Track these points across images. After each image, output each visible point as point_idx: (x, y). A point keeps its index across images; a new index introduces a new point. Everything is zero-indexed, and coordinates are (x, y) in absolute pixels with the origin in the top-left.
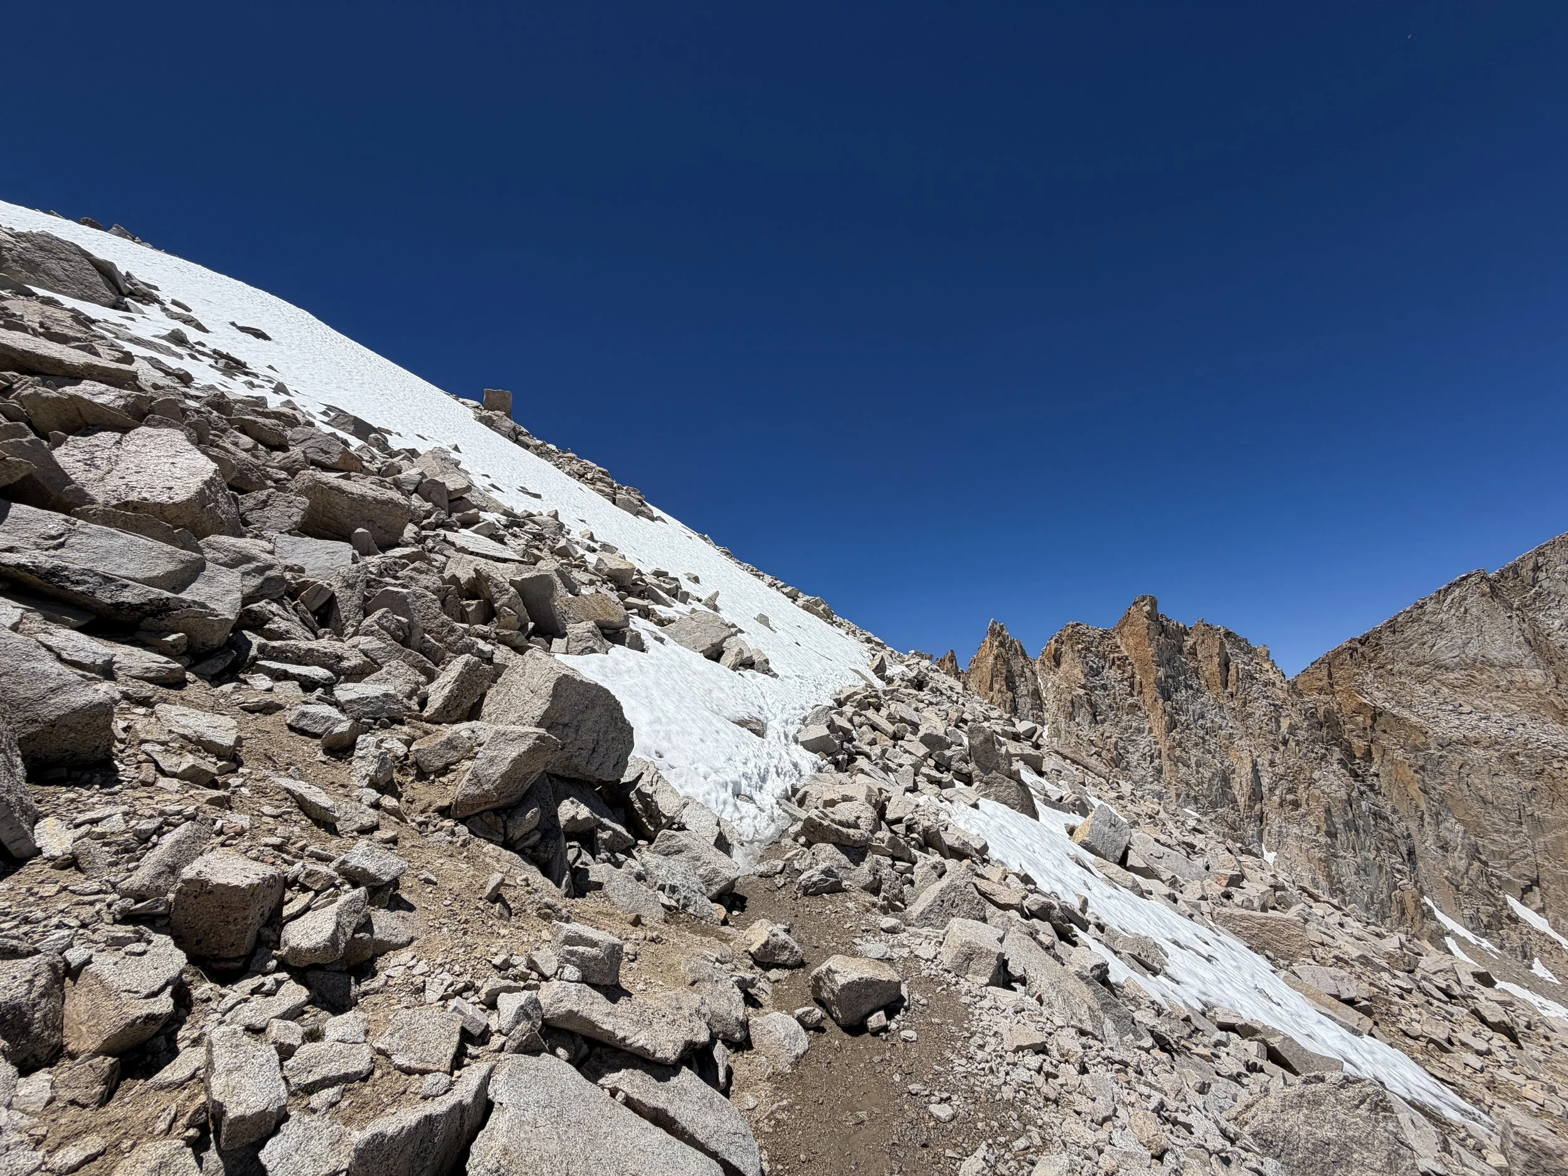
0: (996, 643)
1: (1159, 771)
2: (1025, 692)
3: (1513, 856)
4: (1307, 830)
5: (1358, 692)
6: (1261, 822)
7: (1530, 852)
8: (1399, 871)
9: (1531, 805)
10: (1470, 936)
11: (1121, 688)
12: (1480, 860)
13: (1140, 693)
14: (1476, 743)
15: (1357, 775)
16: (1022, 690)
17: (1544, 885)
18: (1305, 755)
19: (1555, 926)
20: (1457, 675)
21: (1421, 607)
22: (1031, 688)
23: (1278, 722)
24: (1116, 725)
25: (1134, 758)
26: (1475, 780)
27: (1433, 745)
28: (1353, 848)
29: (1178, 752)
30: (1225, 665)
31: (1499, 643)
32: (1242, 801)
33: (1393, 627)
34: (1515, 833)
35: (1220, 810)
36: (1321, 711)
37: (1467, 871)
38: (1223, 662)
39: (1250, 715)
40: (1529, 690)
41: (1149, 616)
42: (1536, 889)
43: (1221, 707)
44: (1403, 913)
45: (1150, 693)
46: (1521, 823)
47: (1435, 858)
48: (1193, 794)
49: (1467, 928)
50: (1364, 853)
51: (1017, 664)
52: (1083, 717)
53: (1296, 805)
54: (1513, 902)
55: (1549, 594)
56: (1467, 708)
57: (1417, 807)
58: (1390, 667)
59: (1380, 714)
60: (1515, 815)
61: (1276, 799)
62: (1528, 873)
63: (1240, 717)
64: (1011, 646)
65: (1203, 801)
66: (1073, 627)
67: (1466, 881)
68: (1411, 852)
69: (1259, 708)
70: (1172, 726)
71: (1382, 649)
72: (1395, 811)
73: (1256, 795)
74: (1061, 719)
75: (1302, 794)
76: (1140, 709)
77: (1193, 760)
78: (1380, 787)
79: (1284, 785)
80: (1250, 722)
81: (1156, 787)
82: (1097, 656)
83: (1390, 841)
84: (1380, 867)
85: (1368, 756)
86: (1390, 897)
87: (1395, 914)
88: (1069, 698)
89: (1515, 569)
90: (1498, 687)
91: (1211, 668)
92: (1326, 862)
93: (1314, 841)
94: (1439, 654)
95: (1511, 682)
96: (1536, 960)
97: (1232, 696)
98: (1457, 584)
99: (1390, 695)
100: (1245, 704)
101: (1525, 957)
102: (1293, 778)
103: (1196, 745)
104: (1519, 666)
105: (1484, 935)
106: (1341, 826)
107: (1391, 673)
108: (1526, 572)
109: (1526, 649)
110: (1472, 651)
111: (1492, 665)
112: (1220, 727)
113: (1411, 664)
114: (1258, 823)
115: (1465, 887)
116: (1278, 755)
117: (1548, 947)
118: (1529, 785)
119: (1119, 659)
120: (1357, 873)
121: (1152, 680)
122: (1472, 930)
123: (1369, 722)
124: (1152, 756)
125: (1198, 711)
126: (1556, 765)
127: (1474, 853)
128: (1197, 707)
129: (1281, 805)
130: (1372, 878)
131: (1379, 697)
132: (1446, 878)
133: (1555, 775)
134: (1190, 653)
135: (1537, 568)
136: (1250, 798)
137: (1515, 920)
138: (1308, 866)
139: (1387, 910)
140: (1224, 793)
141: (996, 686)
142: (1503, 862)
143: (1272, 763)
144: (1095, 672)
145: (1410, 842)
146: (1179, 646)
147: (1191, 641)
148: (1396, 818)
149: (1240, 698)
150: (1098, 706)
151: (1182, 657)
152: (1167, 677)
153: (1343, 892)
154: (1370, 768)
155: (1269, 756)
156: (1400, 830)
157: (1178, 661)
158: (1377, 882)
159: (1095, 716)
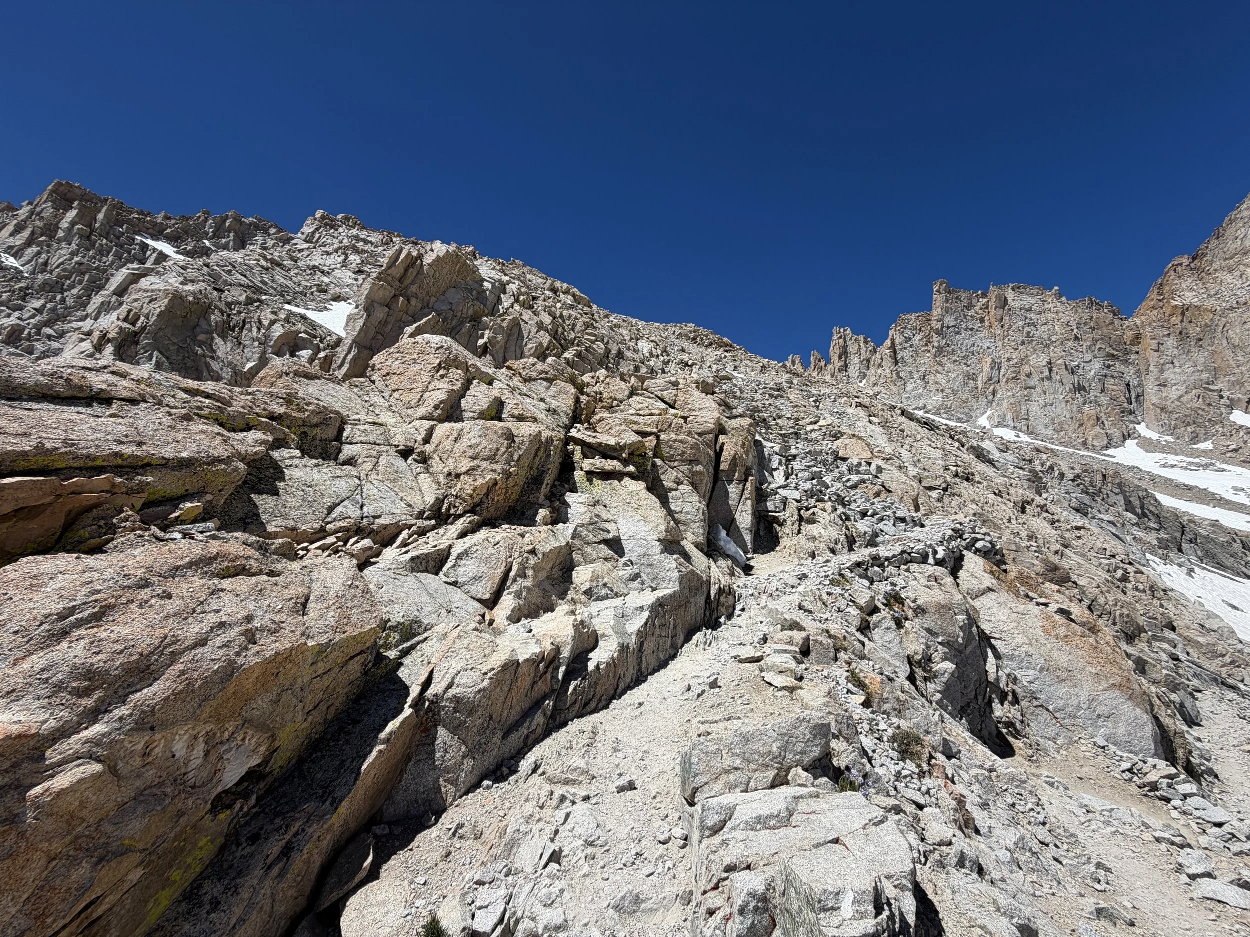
0: (836, 338)
2: (857, 362)
5: (1173, 299)
6: (994, 395)
10: (1155, 436)
12: (1206, 389)
14: (1245, 304)
15: (1113, 355)
16: (854, 360)
24: (912, 365)
26: (1230, 332)
27: (1217, 318)
28: (1046, 394)
37: (1181, 397)
38: (1000, 307)
39: (1009, 335)
41: (938, 291)
43: (992, 336)
44: (1081, 425)
45: (935, 338)
47: (1149, 394)
48: (941, 388)
49: (1158, 432)
50: (1055, 396)
51: (854, 348)
52: (888, 364)
53: (1016, 379)
54: (1238, 413)
58: (1208, 268)
59: (1187, 309)
61: (1005, 380)
63: (1001, 338)
65: (947, 391)
67: (1176, 403)
70: (938, 354)
72: (1137, 373)
73: (993, 381)
76: (929, 352)
77: (946, 369)
78: (1135, 360)
79: (1012, 370)
81: (921, 391)
82: (911, 329)
83: (1113, 390)
84: (1067, 402)
85: (1137, 339)
86: (1072, 418)
87: (1074, 425)
91: (992, 313)
96: (1209, 441)
97: (1002, 326)
99: (1201, 291)
100: (1009, 329)
101: (1194, 439)
103: (955, 361)
105: (1172, 434)
106: (1037, 382)
107: (1208, 273)
114: (991, 397)
115: (1171, 408)
116: (1016, 353)
119: (923, 327)
120: (1044, 407)
122: (1161, 433)
123: (1179, 318)
124: (924, 376)
125: (971, 342)
127: (1202, 385)
128: (972, 340)
129: (1007, 382)
130: (1059, 409)
131: (1189, 298)
132: (1153, 404)
134: (981, 309)
136: (986, 383)
139: (1066, 427)
140: (966, 384)
143: (1009, 359)
144: (908, 339)
145: (1139, 390)
146: (970, 306)
147: (985, 300)
148: (1134, 376)
149: (1006, 327)
150: (902, 358)
151: (971, 312)
152: (948, 328)
153: (1027, 419)
154: (1135, 349)
155: (1006, 356)
156: (1134, 383)
157: (965, 317)
158: (1062, 411)
159: (896, 363)
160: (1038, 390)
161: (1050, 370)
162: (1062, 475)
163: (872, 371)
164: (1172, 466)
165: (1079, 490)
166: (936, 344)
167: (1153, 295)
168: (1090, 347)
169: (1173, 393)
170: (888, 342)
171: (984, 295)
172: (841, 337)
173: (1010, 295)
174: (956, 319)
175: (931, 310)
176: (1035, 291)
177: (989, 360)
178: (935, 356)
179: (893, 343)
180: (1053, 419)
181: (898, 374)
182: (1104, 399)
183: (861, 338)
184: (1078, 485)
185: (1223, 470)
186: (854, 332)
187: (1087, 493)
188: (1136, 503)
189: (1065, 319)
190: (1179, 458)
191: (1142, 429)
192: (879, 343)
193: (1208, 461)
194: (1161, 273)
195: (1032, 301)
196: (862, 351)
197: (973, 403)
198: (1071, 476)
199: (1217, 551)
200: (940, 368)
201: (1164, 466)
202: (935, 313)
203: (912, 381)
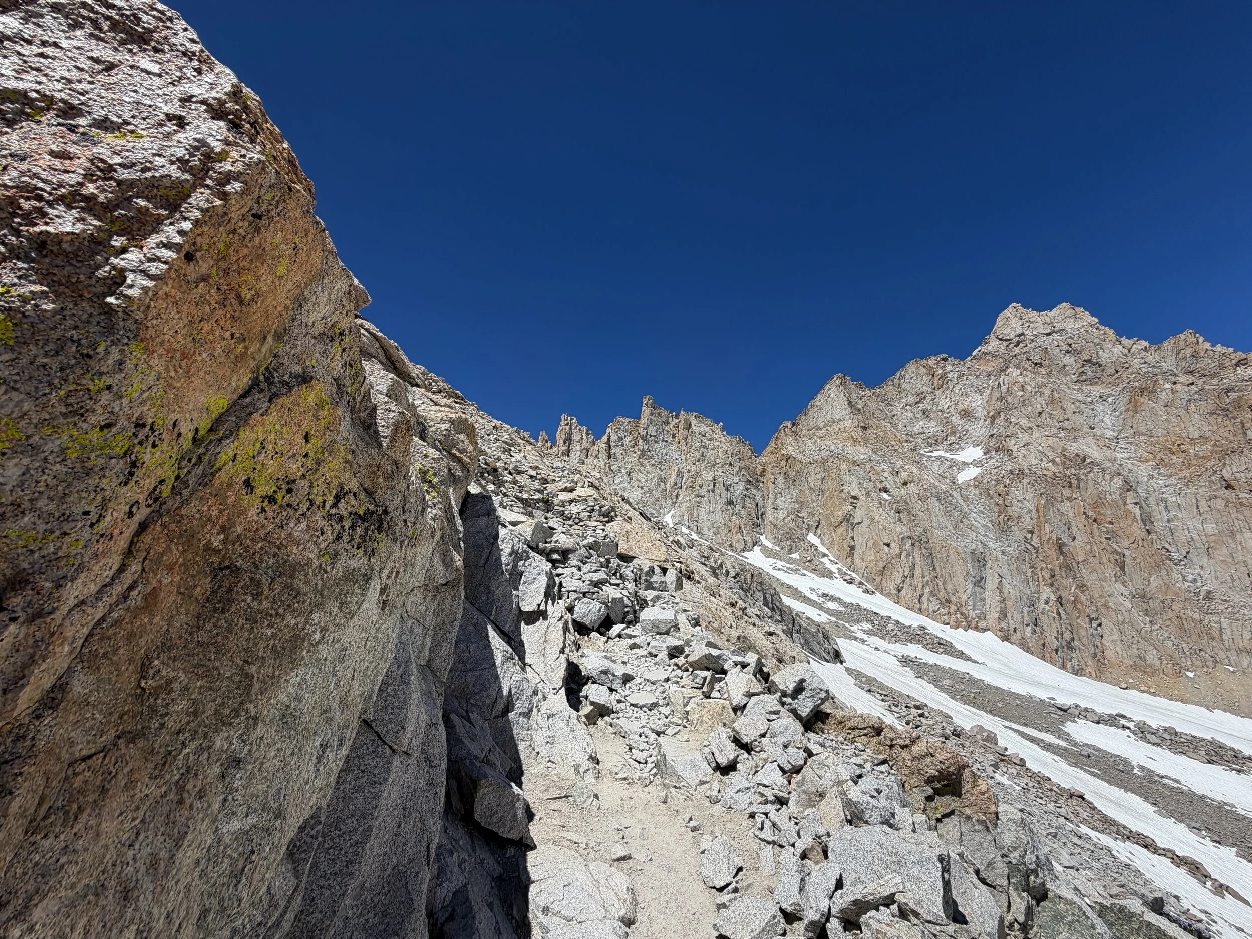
0: (563, 424)
2: (579, 449)
3: (814, 513)
4: (691, 497)
5: (782, 449)
6: (677, 498)
7: (819, 508)
9: (823, 484)
10: (770, 546)
11: (629, 445)
12: (797, 515)
14: (816, 462)
15: (750, 482)
16: (576, 448)
17: (821, 522)
19: (822, 542)
20: (823, 431)
24: (621, 461)
26: (809, 479)
30: (687, 429)
31: (839, 409)
32: (669, 489)
33: (806, 412)
34: (817, 501)
35: (654, 493)
37: (784, 519)
40: (845, 432)
41: (647, 405)
42: (820, 526)
44: (730, 531)
45: (641, 443)
46: (819, 495)
48: (641, 486)
50: (716, 506)
51: (578, 436)
52: (603, 456)
54: (811, 535)
56: (823, 447)
57: (769, 491)
58: (800, 433)
59: (789, 458)
60: (818, 492)
61: (685, 487)
62: (817, 519)
63: (685, 453)
65: (646, 489)
67: (782, 523)
68: (763, 514)
69: (694, 447)
70: (642, 456)
71: (799, 425)
72: (763, 496)
73: (677, 486)
76: (635, 453)
77: (646, 470)
78: (762, 487)
79: (690, 480)
81: (626, 485)
82: (623, 431)
83: (749, 508)
84: (723, 511)
86: (725, 525)
87: (726, 531)
90: (835, 433)
91: (681, 432)
92: (691, 509)
94: (818, 422)
95: (840, 429)
96: (797, 553)
97: (686, 444)
99: (797, 448)
100: (691, 447)
102: (695, 477)
103: (653, 465)
104: (844, 420)
105: (779, 546)
106: (706, 493)
107: (800, 437)
108: (897, 381)
109: (849, 410)
110: (829, 417)
111: (835, 422)
112: (675, 459)
113: (809, 430)
114: (675, 499)
115: (779, 526)
116: (694, 467)
117: (809, 547)
118: (824, 475)
119: (633, 431)
120: (708, 514)
122: (773, 544)
123: (785, 463)
124: (630, 473)
125: (665, 452)
127: (795, 512)
129: (686, 489)
130: (717, 517)
131: (790, 450)
132: (770, 522)
133: (830, 466)
134: (674, 427)
135: (901, 378)
136: (672, 487)
139: (721, 531)
140: (659, 486)
143: (689, 471)
144: (620, 439)
145: (763, 510)
146: (666, 423)
147: (677, 421)
148: (761, 499)
149: (689, 445)
150: (615, 454)
151: (667, 428)
152: (651, 436)
153: (697, 521)
154: (762, 479)
155: (688, 468)
156: (760, 504)
157: (663, 430)
158: (719, 518)
159: (610, 457)
160: (706, 499)
161: (714, 485)
162: (728, 572)
163: (590, 460)
164: (779, 569)
165: (737, 586)
166: (641, 448)
167: (772, 443)
168: (737, 472)
169: (781, 516)
170: (605, 438)
171: (677, 416)
172: (567, 425)
173: (694, 421)
174: (656, 431)
175: (639, 418)
176: (709, 422)
177: (676, 469)
178: (640, 458)
179: (609, 439)
180: (713, 524)
181: (610, 467)
182: (744, 513)
183: (584, 429)
184: (738, 582)
185: (805, 575)
186: (580, 423)
187: (742, 589)
188: (769, 599)
189: (725, 448)
190: (783, 563)
191: (763, 538)
192: (598, 437)
193: (796, 567)
194: (777, 430)
195: (707, 429)
196: (584, 441)
197: (662, 502)
198: (733, 574)
199: (811, 639)
200: (642, 468)
201: (775, 569)
202: (643, 422)
203: (620, 475)
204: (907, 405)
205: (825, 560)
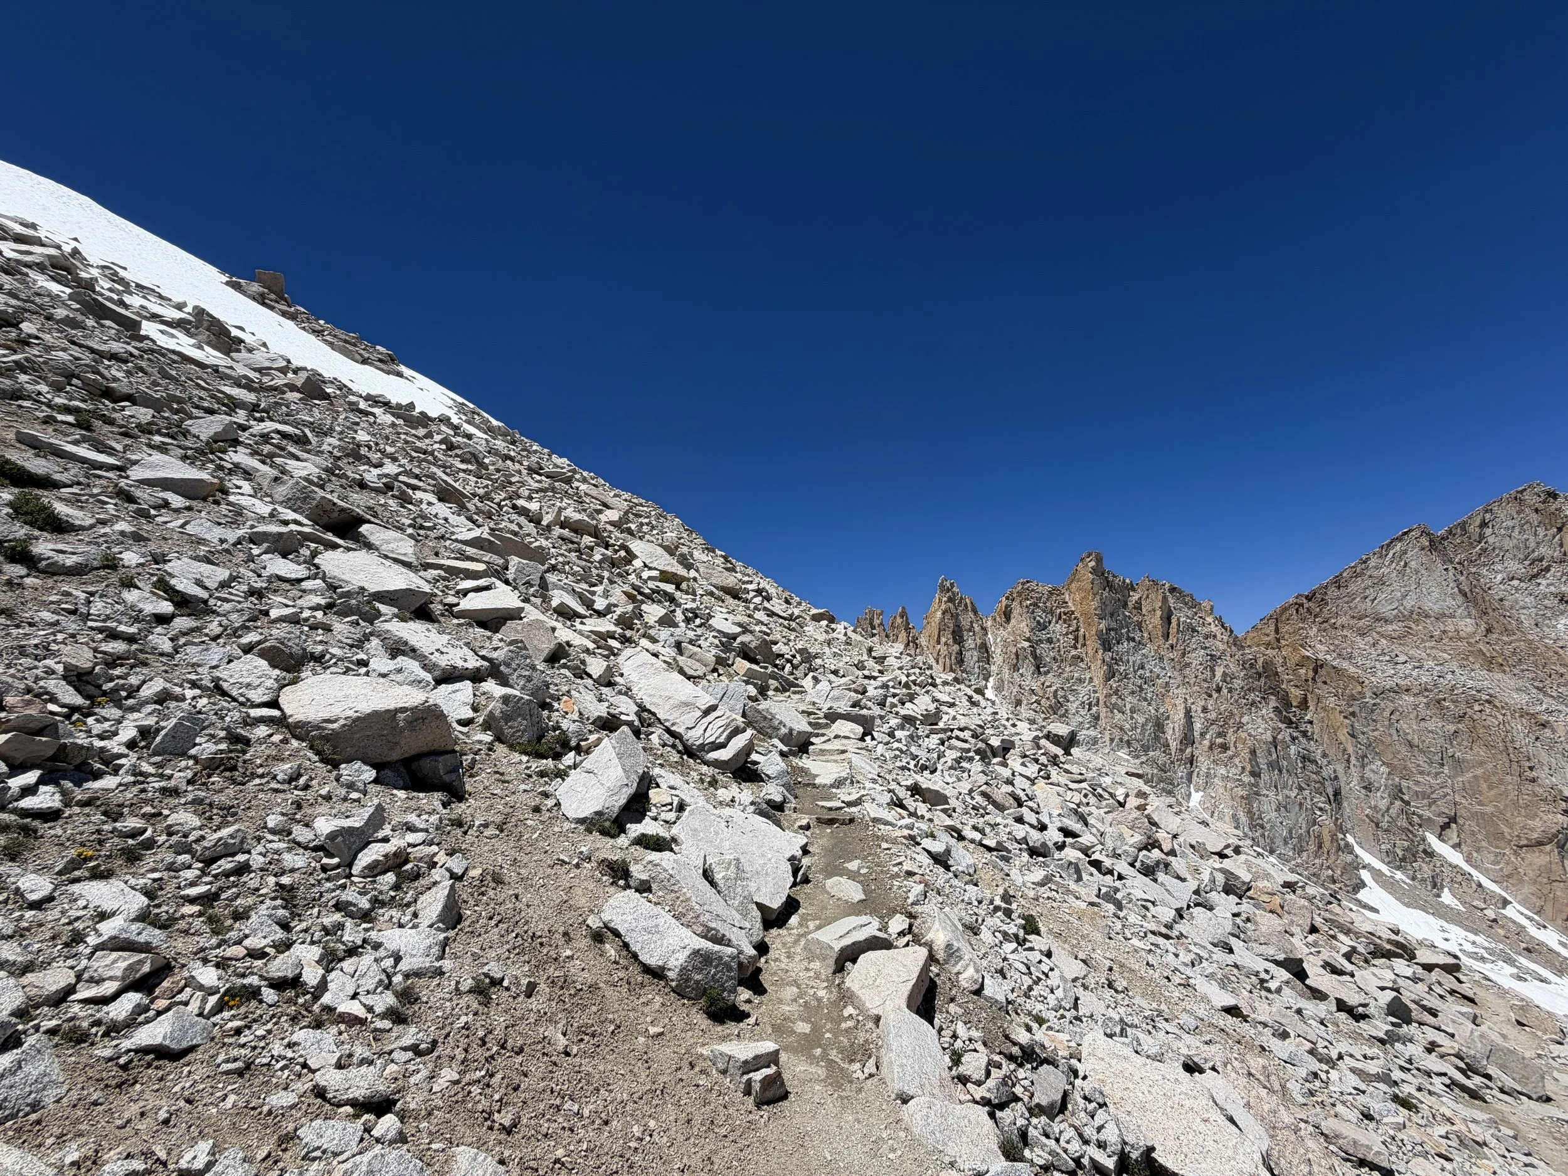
0: (945, 599)
1: (1097, 718)
2: (973, 646)
3: (1434, 796)
4: (1233, 770)
5: (1301, 646)
6: (1192, 764)
7: (1449, 791)
8: (1321, 809)
9: (1452, 746)
10: (1385, 869)
11: (1065, 642)
12: (1402, 800)
13: (1084, 645)
14: (1407, 690)
15: (1291, 722)
16: (970, 643)
17: (1461, 821)
18: (1237, 701)
19: (1468, 861)
20: (1395, 627)
21: (1365, 562)
22: (979, 641)
23: (1213, 671)
24: (1059, 676)
25: (1072, 707)
26: (1403, 725)
27: (1368, 694)
28: (1276, 787)
29: (1114, 699)
30: (1167, 618)
31: (1435, 595)
32: (1174, 745)
33: (1338, 583)
34: (1437, 774)
35: (1151, 754)
36: (1260, 662)
37: (1388, 809)
38: (1165, 615)
39: (1188, 665)
40: (1460, 639)
41: (1094, 571)
42: (1453, 826)
43: (1161, 659)
44: (1320, 847)
46: (1443, 765)
47: (1358, 798)
48: (1126, 738)
49: (1383, 862)
50: (1286, 792)
51: (966, 620)
52: (1027, 669)
53: (1225, 747)
54: (1432, 839)
55: (1494, 549)
56: (1402, 659)
57: (1345, 750)
58: (1333, 621)
59: (1322, 666)
60: (1437, 758)
61: (1206, 743)
62: (1446, 811)
63: (1178, 667)
64: (960, 602)
65: (1135, 744)
66: (1023, 584)
67: (1387, 818)
68: (1337, 793)
69: (1197, 658)
70: (1110, 675)
71: (1327, 604)
72: (1325, 755)
73: (1188, 739)
74: (1006, 670)
75: (1231, 738)
76: (1082, 660)
77: (1128, 706)
78: (1313, 733)
79: (1214, 729)
80: (1187, 671)
81: (1092, 733)
82: (1044, 611)
83: (1316, 782)
84: (1301, 804)
85: (1304, 704)
86: (1309, 832)
87: (1312, 848)
88: (1014, 651)
89: (1463, 526)
90: (1432, 637)
91: (1154, 621)
92: (1248, 800)
93: (1238, 780)
94: (1379, 607)
95: (1444, 632)
96: (1446, 890)
97: (1172, 647)
98: (1399, 539)
99: (1332, 648)
100: (1184, 655)
101: (1435, 886)
102: (1224, 723)
103: (1133, 693)
104: (1452, 616)
105: (1399, 868)
106: (1265, 767)
107: (1334, 627)
108: (1474, 529)
110: (1409, 603)
111: (1427, 616)
112: (1158, 677)
113: (1353, 617)
114: (1188, 765)
115: (1384, 825)
116: (1211, 702)
117: (1459, 878)
118: (1452, 728)
119: (1065, 614)
120: (1278, 810)
121: (1093, 632)
122: (1388, 864)
123: (1311, 674)
124: (1090, 705)
125: (1139, 662)
126: (1477, 708)
127: (1397, 793)
128: (1138, 658)
129: (1211, 748)
130: (1292, 815)
131: (1321, 651)
132: (1367, 816)
133: (1475, 717)
134: (1135, 608)
135: (1484, 524)
136: (1181, 742)
137: (1430, 854)
138: (1231, 803)
139: (1304, 844)
140: (1157, 738)
141: (943, 640)
142: (1425, 801)
143: (1205, 710)
145: (1336, 783)
146: (1124, 601)
147: (1136, 596)
148: (1325, 762)
149: (1180, 650)
151: (1125, 611)
152: (1109, 630)
153: (1262, 827)
155: (1201, 703)
156: (1327, 773)
157: (1123, 616)
158: (1297, 819)
159: (1037, 666)
161: (1276, 751)
169: (1381, 804)
171: (1133, 587)
172: (950, 600)
173: (1170, 600)
174: (1116, 619)
177: (1180, 703)
196: (976, 628)
197: (1170, 772)
204: (1513, 578)
205: (1509, 911)
